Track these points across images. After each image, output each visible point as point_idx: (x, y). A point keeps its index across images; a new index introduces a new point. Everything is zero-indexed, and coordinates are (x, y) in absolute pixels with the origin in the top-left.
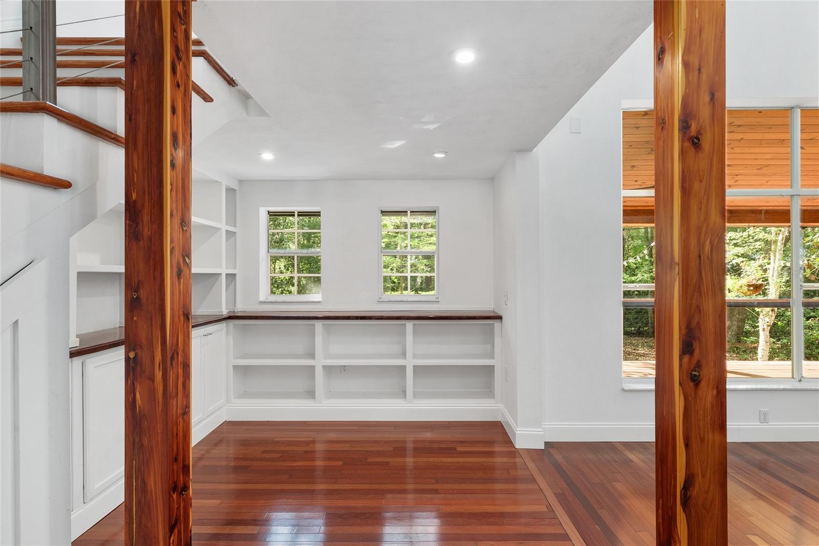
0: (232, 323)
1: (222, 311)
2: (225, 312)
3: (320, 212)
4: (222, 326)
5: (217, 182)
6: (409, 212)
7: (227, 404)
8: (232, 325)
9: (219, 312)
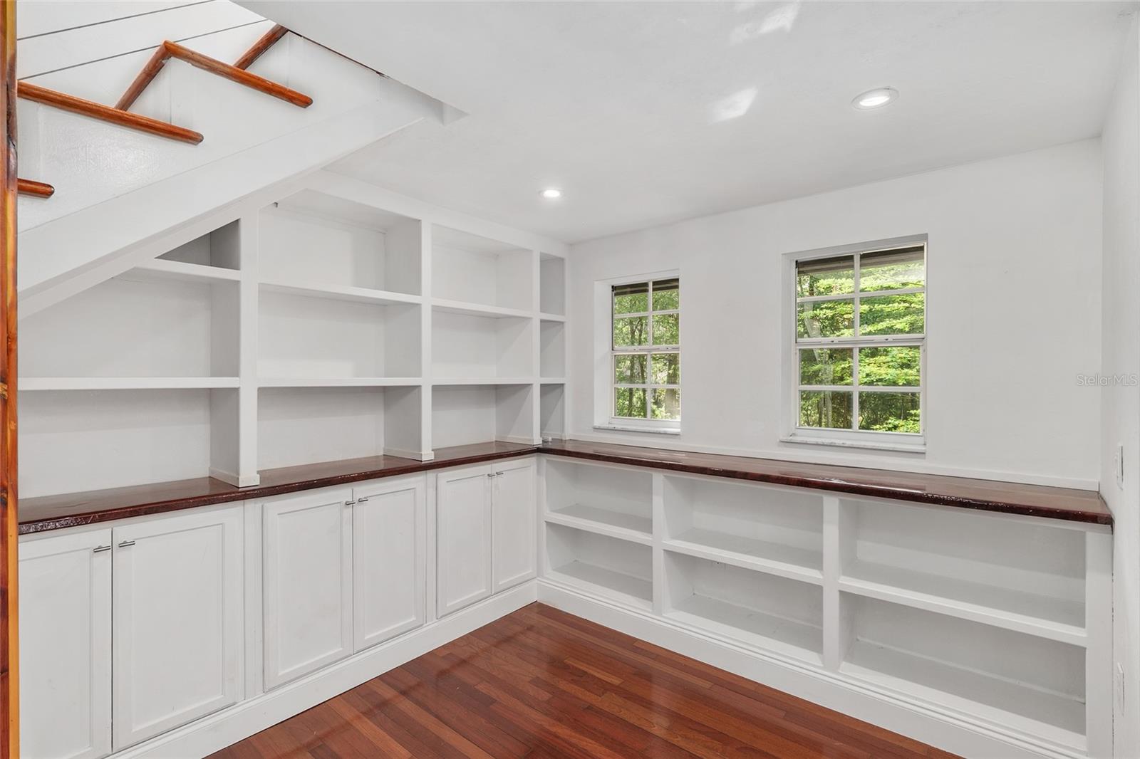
0: (545, 458)
1: (533, 440)
2: (537, 441)
3: (677, 280)
4: (531, 461)
5: (527, 250)
6: (857, 259)
7: (538, 576)
8: (545, 461)
9: (530, 440)
